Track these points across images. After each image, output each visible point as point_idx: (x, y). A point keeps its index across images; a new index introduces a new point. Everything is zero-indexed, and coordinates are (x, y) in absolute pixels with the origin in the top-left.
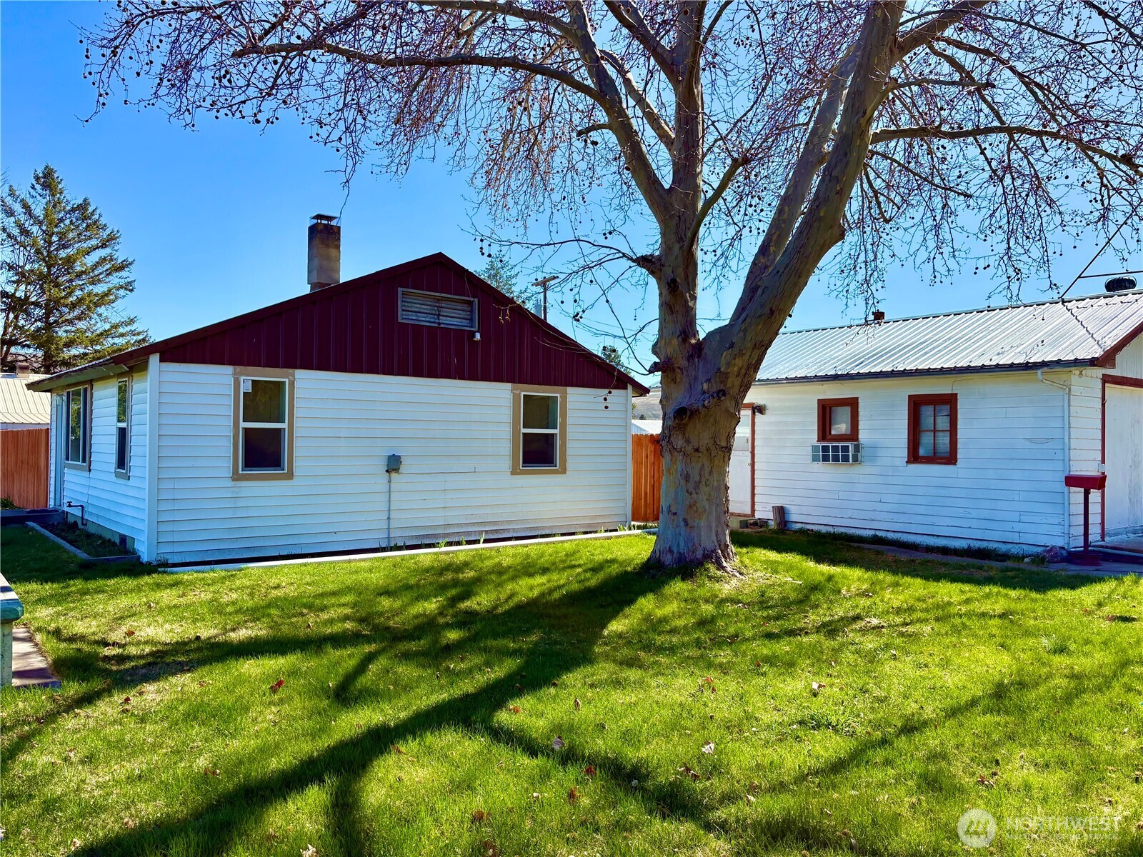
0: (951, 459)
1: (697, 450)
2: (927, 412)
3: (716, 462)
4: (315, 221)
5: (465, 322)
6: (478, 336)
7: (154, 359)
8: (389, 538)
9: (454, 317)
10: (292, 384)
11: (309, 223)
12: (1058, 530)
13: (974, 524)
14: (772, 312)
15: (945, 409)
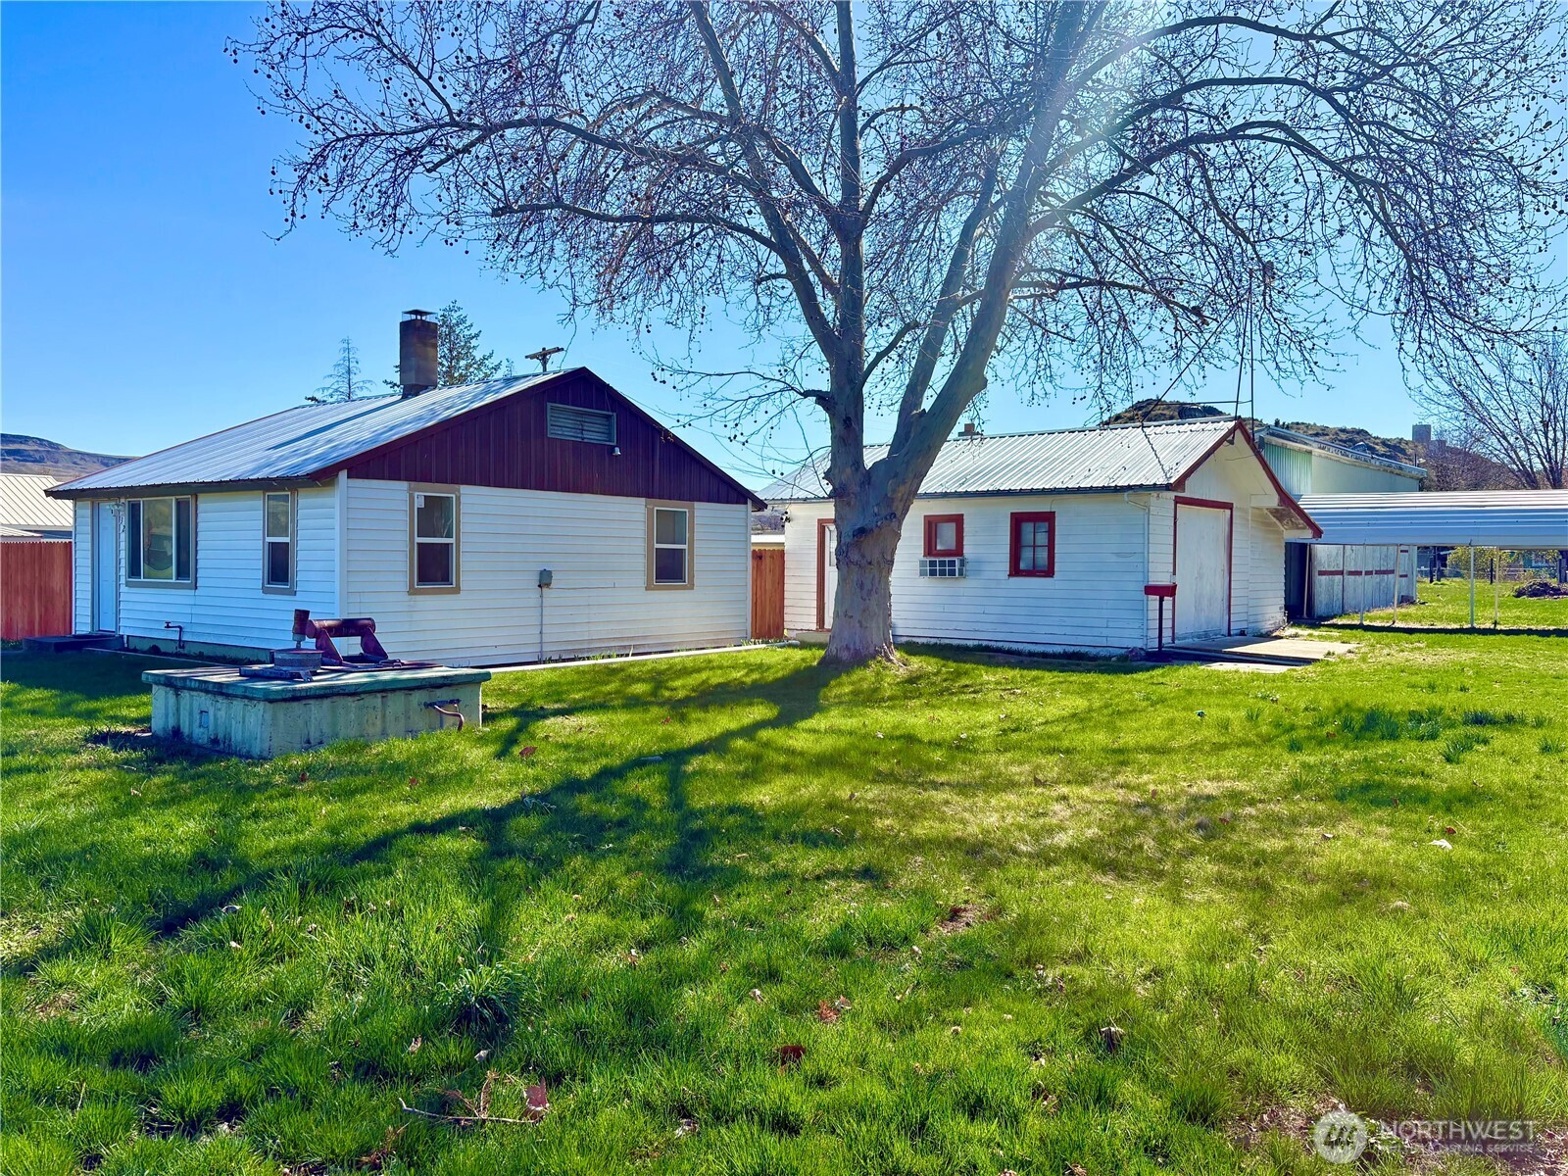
0: (1049, 572)
1: (870, 563)
2: (1027, 528)
3: (882, 572)
5: (606, 437)
6: (618, 452)
7: (343, 475)
8: (542, 652)
9: (595, 431)
10: (458, 499)
11: (400, 318)
12: (1137, 634)
13: (1068, 631)
15: (1045, 526)
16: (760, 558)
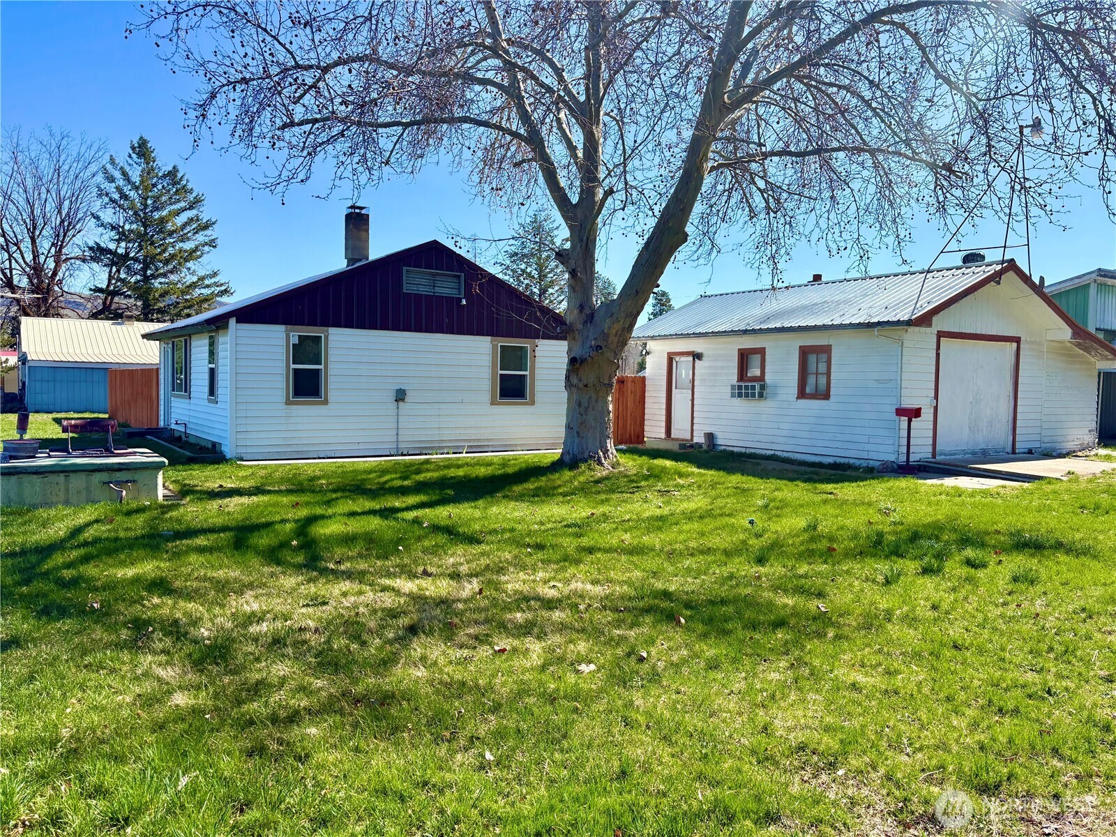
0: (826, 396)
1: (586, 386)
2: (812, 358)
3: (601, 394)
4: (350, 210)
5: (455, 291)
6: (464, 302)
7: (232, 321)
8: (397, 448)
9: (446, 287)
10: (326, 338)
11: (345, 212)
12: (891, 449)
13: (839, 445)
15: (824, 357)
16: (623, 382)
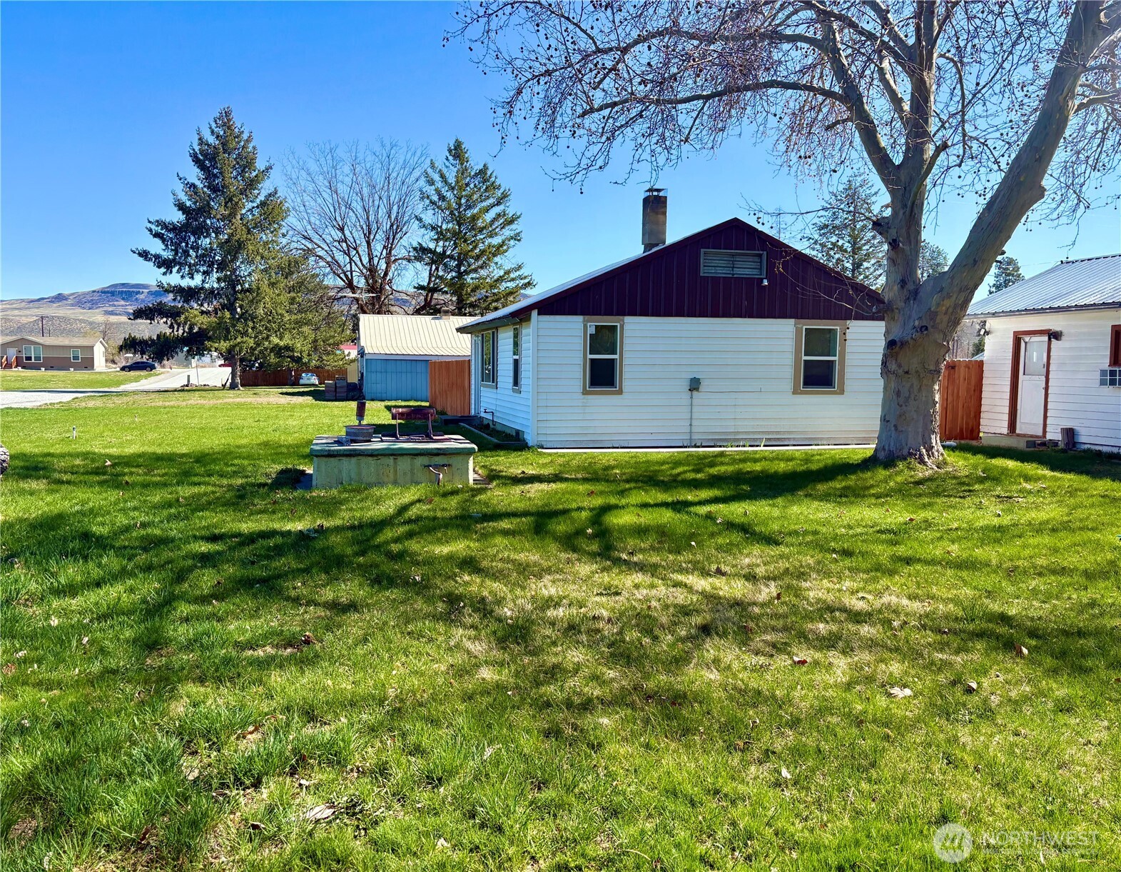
1: (907, 373)
3: (925, 381)
4: (648, 194)
5: (755, 272)
6: (766, 283)
7: (534, 313)
8: (691, 439)
9: (747, 267)
10: (622, 327)
11: (643, 195)
14: (975, 262)
16: (953, 368)
